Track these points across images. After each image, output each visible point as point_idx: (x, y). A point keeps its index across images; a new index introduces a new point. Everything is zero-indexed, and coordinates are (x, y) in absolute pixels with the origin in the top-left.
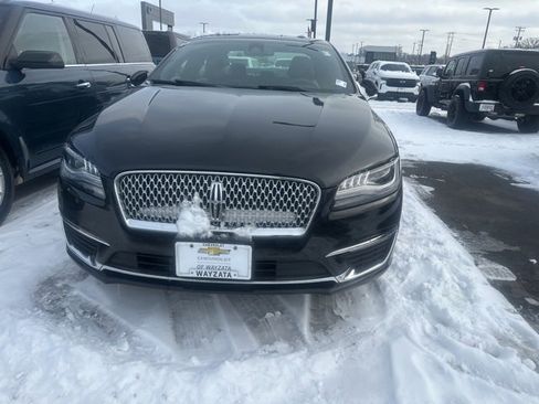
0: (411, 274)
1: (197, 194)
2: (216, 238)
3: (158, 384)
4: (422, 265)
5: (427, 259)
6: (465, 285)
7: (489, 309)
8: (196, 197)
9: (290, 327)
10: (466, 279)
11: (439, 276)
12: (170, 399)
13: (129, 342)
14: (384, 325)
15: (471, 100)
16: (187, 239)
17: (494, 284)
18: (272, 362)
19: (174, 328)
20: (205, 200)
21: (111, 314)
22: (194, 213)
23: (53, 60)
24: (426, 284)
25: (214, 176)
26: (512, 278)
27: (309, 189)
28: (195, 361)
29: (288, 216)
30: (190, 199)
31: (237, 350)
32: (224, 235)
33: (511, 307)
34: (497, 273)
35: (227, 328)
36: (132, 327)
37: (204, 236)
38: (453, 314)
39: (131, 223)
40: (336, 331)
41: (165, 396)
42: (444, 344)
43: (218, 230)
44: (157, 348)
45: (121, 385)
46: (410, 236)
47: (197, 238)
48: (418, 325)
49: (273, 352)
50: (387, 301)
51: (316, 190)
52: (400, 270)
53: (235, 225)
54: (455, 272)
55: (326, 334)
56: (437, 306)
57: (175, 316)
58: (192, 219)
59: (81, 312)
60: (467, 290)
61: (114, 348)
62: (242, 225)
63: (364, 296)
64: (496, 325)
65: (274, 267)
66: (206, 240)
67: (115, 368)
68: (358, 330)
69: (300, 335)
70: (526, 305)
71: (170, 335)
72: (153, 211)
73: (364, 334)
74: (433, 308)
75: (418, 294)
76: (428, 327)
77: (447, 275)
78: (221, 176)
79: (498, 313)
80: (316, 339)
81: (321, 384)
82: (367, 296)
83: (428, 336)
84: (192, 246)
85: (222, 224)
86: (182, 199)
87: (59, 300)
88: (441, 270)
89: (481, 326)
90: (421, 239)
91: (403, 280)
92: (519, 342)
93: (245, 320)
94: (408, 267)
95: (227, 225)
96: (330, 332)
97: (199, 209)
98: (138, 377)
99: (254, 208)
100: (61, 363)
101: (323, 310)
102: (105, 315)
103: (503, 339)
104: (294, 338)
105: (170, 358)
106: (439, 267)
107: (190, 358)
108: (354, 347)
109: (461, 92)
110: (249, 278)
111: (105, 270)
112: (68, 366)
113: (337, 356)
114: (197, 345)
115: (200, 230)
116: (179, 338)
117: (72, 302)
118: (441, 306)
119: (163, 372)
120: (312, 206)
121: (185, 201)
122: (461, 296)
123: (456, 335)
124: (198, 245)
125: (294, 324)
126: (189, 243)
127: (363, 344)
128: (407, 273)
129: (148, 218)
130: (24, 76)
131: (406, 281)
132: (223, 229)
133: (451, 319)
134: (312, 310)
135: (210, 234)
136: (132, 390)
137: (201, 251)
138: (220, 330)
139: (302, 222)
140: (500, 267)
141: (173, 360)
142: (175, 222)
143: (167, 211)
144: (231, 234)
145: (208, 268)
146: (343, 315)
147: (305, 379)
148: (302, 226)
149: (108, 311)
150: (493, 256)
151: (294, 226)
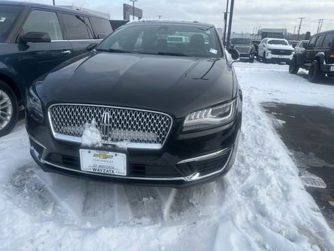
0: (249, 178)
1: (94, 119)
2: (104, 148)
3: (59, 237)
4: (258, 173)
5: (262, 169)
6: (285, 188)
7: (298, 207)
8: (94, 121)
9: (157, 208)
10: (287, 185)
11: (268, 181)
12: (63, 247)
13: (54, 209)
14: (219, 212)
15: (325, 63)
16: (87, 147)
17: (309, 190)
18: (135, 230)
19: (85, 203)
20: (99, 123)
21: (50, 190)
22: (92, 131)
23: (44, 37)
24: (256, 186)
25: (105, 108)
26: (323, 186)
27: (165, 119)
28: (89, 225)
29: (152, 136)
30: (90, 122)
31: (117, 220)
32: (110, 146)
33: (316, 207)
34: (313, 182)
35: (116, 205)
36: (59, 200)
37: (97, 146)
38: (270, 209)
39: (57, 136)
40: (186, 213)
41: (60, 245)
42: (258, 229)
43: (106, 142)
44: (69, 214)
45: (37, 236)
46: (257, 153)
47: (93, 148)
48: (243, 214)
49: (139, 224)
50: (226, 196)
51: (170, 120)
52: (243, 176)
53: (117, 140)
54: (280, 179)
55: (179, 215)
56: (260, 202)
57: (88, 195)
58: (91, 135)
59: (34, 188)
60: (286, 192)
61: (42, 212)
62: (122, 140)
63: (213, 191)
64: (300, 218)
65: (144, 169)
66: (98, 149)
67: (36, 224)
68: (201, 214)
69: (162, 214)
70: (328, 206)
71: (80, 207)
72: (68, 129)
73: (204, 217)
74: (257, 203)
75: (249, 192)
76: (250, 216)
77: (274, 181)
78: (110, 108)
79: (304, 211)
80: (171, 217)
81: (163, 248)
82: (215, 191)
83: (248, 222)
84: (89, 152)
85: (109, 139)
86: (85, 122)
87: (25, 179)
88: (270, 178)
89: (289, 219)
90: (264, 155)
91: (243, 182)
92: (314, 232)
93: (129, 201)
94: (248, 174)
95: (112, 140)
96: (182, 213)
97: (95, 129)
98: (48, 232)
99: (129, 130)
100: (7, 219)
101: (183, 198)
102: (47, 191)
103: (302, 229)
104: (156, 215)
105: (74, 221)
106: (269, 175)
107: (86, 222)
108: (193, 225)
109: (318, 58)
110: (125, 175)
111: (45, 163)
112: (11, 221)
113: (181, 230)
114: (95, 214)
115: (95, 143)
116: (85, 208)
117: (31, 181)
118: (262, 202)
119: (64, 229)
120: (167, 130)
121: (87, 123)
122: (281, 196)
123: (269, 223)
124: (93, 152)
125: (160, 206)
126: (88, 150)
127: (200, 224)
128: (246, 178)
129: (66, 133)
130: (28, 47)
131: (245, 183)
132: (109, 142)
133: (267, 212)
134: (175, 198)
135: (100, 145)
136: (42, 239)
137: (95, 155)
138: (112, 207)
139: (160, 140)
140: (316, 178)
141: (75, 223)
142: (81, 136)
143: (76, 129)
144: (114, 146)
145: (100, 166)
146: (194, 203)
147: (154, 243)
148: (160, 142)
149: (49, 189)
150: (313, 170)
151: (155, 142)
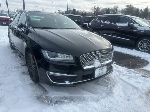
2: (102, 66)
3: (108, 101)
8: (97, 58)
16: (97, 68)
21: (72, 96)
22: (97, 62)
25: (98, 52)
29: (109, 58)
35: (96, 87)
37: (99, 66)
39: (85, 68)
43: (101, 64)
47: (99, 67)
62: (104, 62)
66: (100, 67)
87: (51, 100)
95: (102, 62)
96: (110, 80)
97: (98, 60)
107: (102, 94)
114: (97, 92)
137: (99, 70)
139: (111, 58)
142: (93, 65)
143: (91, 62)
147: (121, 88)
151: (110, 60)
